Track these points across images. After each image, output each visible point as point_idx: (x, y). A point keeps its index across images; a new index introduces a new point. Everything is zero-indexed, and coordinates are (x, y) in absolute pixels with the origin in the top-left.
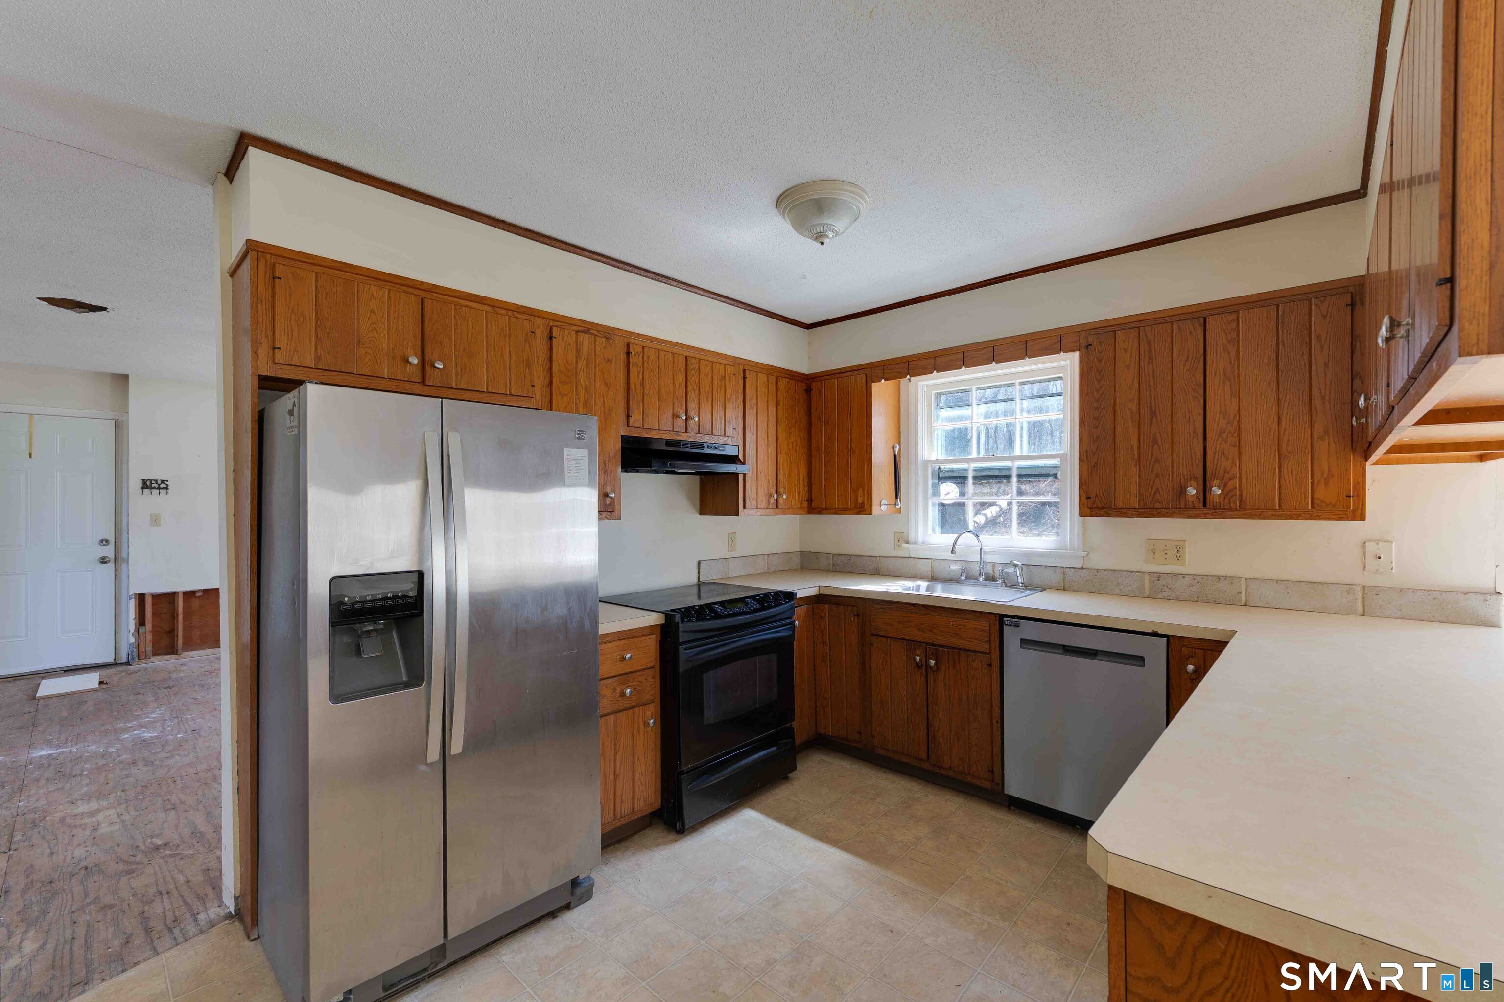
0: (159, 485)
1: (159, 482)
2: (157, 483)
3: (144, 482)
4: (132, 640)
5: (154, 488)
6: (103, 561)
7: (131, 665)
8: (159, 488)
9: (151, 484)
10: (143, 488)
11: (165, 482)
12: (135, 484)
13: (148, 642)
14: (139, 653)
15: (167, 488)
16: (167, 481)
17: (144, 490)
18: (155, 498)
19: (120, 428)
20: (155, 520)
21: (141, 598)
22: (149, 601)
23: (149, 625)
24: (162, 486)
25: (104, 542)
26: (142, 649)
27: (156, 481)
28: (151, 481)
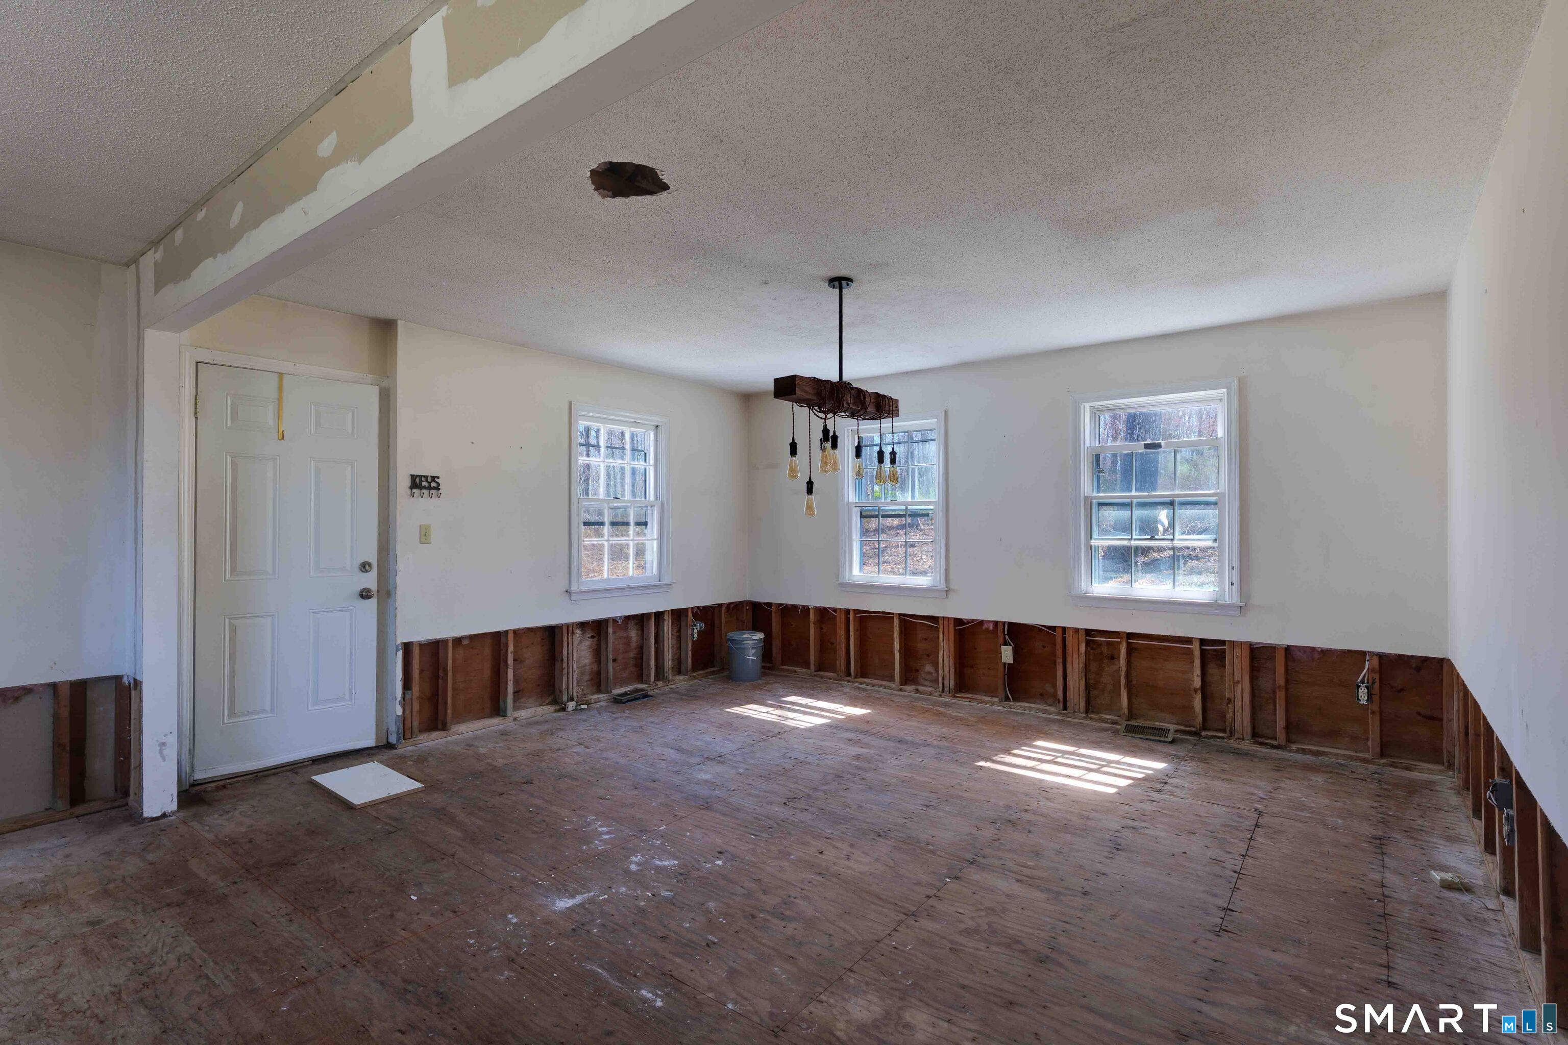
0: (430, 483)
1: (429, 480)
2: (427, 481)
3: (413, 477)
4: (399, 712)
5: (425, 488)
6: (365, 594)
7: (396, 749)
8: (430, 488)
9: (421, 481)
10: (411, 488)
11: (437, 480)
12: (402, 483)
13: (414, 714)
14: (406, 732)
15: (437, 488)
16: (438, 478)
17: (414, 491)
18: (424, 503)
19: (387, 399)
20: (425, 535)
21: (407, 647)
22: (416, 652)
23: (416, 688)
24: (433, 484)
25: (365, 567)
26: (408, 725)
27: (426, 477)
28: (420, 477)
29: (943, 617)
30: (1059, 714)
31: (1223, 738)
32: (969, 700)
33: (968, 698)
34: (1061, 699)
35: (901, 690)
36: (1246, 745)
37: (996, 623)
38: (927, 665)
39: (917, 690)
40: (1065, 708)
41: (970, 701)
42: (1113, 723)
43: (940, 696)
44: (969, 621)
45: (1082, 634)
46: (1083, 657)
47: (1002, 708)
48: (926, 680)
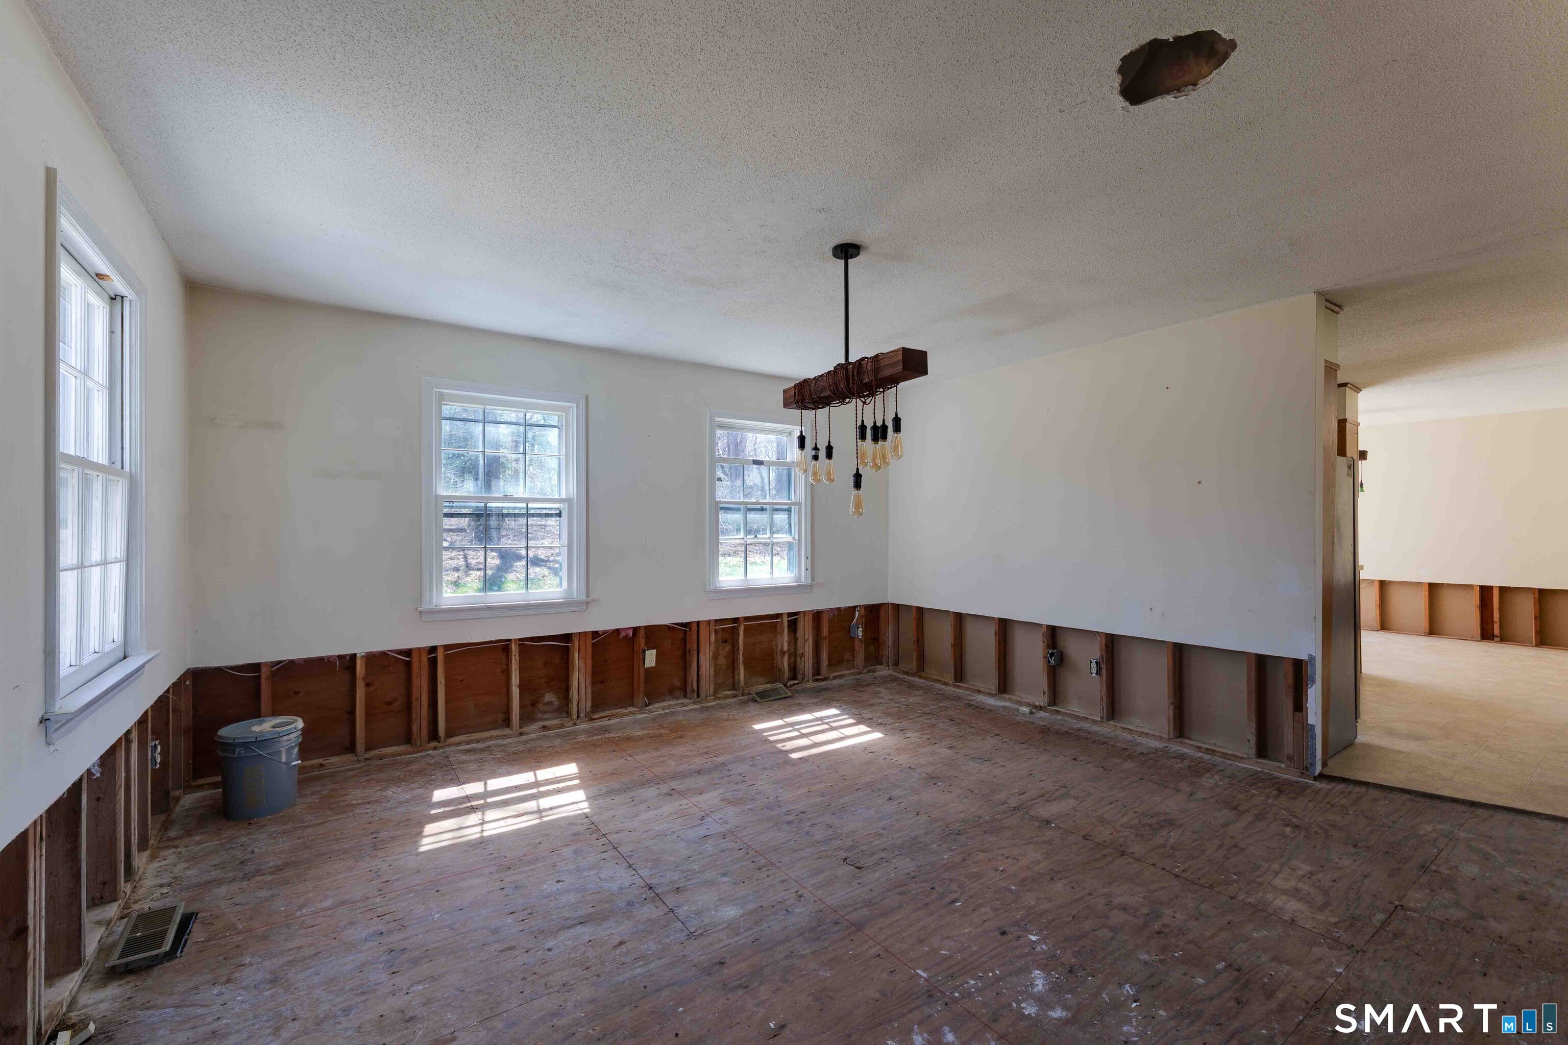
29: (579, 633)
30: (694, 703)
31: (798, 684)
32: (608, 718)
33: (606, 716)
34: (696, 689)
35: (521, 734)
36: (811, 684)
37: (636, 630)
38: (546, 694)
39: (544, 728)
40: (698, 696)
41: (609, 720)
42: (734, 697)
43: (575, 724)
44: (604, 632)
45: (712, 624)
46: (713, 645)
47: (644, 715)
48: (545, 712)
